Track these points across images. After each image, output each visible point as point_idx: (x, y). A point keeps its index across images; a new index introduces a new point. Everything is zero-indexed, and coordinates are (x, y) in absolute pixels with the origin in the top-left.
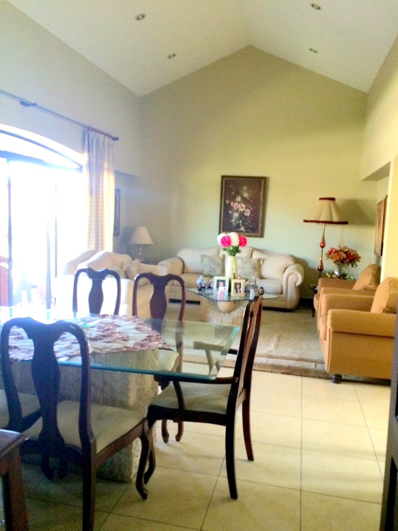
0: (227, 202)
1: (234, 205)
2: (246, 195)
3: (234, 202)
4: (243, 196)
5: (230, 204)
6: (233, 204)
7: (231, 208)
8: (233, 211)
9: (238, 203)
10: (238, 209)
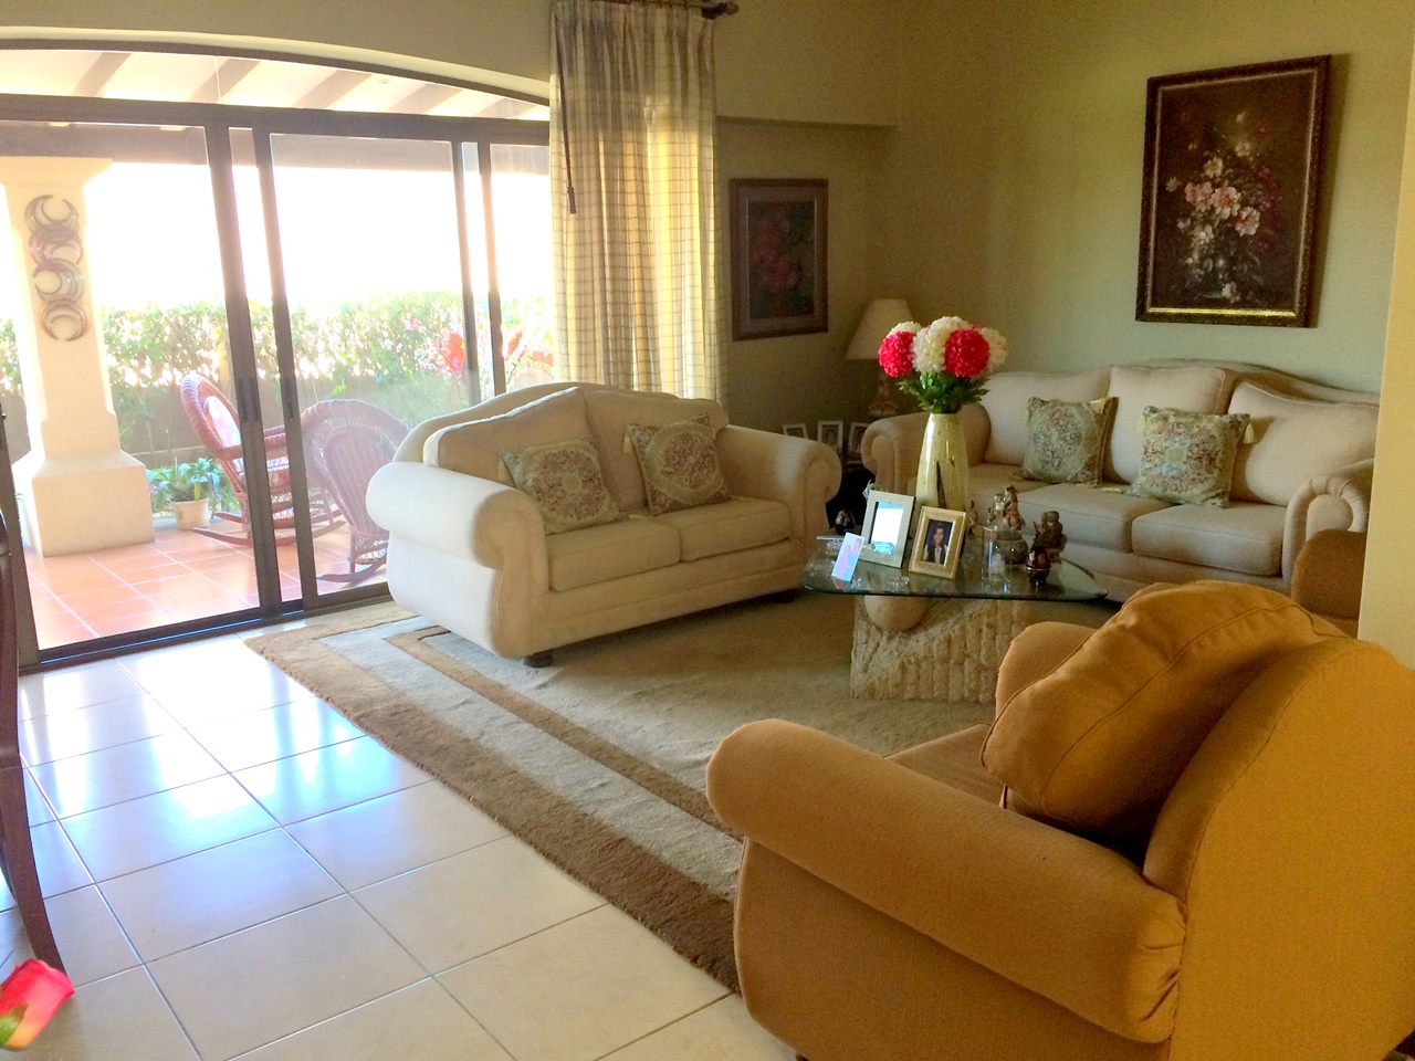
0: (1172, 184)
1: (1199, 195)
2: (1243, 148)
3: (1197, 182)
4: (1232, 152)
5: (1181, 190)
6: (1193, 192)
7: (1187, 210)
8: (1193, 219)
9: (1215, 186)
10: (1213, 208)
